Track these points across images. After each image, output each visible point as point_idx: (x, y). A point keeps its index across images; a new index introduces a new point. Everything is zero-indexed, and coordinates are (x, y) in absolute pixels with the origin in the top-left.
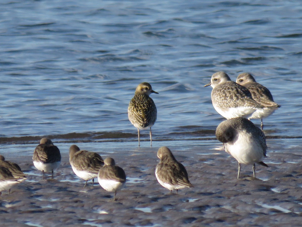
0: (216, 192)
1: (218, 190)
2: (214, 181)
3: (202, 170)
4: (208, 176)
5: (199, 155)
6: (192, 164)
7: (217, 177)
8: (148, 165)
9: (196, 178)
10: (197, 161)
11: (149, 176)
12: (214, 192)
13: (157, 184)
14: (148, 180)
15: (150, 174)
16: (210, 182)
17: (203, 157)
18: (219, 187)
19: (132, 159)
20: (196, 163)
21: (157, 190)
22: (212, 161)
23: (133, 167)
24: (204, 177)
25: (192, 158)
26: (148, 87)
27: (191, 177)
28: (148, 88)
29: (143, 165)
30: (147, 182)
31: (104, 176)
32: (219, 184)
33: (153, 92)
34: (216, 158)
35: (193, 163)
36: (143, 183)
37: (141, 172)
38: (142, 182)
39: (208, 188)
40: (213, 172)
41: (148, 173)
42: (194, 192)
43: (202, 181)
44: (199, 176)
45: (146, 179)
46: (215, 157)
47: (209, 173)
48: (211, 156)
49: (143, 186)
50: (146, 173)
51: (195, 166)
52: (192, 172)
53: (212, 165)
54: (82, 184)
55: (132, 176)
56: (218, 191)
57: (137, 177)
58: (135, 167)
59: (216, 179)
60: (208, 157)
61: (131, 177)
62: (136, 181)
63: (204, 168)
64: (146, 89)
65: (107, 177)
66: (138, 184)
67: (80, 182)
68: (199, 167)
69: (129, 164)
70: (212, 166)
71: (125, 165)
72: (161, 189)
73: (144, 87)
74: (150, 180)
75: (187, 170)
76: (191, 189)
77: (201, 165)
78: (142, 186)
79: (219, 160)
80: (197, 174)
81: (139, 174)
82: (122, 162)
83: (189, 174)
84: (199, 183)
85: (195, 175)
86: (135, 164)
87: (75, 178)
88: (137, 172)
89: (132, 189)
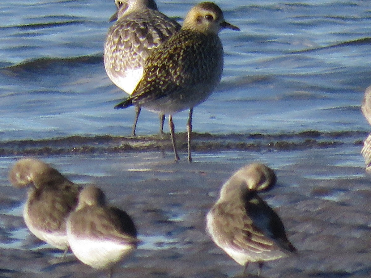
0: (355, 270)
1: (360, 264)
2: (350, 245)
3: (319, 217)
4: (335, 232)
5: (311, 181)
6: (296, 201)
7: (357, 234)
8: (187, 204)
9: (306, 235)
10: (308, 194)
11: (191, 232)
12: (349, 270)
13: (212, 251)
14: (189, 243)
15: (192, 228)
16: (340, 246)
17: (321, 185)
18: (360, 258)
19: (149, 191)
20: (304, 199)
21: (210, 267)
22: (342, 194)
23: (151, 211)
24: (325, 233)
25: (295, 188)
26: (213, 14)
27: (294, 233)
28: (214, 17)
29: (176, 205)
30: (187, 247)
31: (88, 232)
32: (363, 252)
33: (225, 25)
34: (352, 187)
35: (296, 198)
36: (176, 248)
37: (171, 222)
38: (173, 246)
39: (334, 262)
40: (347, 221)
41: (189, 225)
42: (300, 271)
43: (319, 245)
44: (312, 232)
45: (183, 239)
46: (351, 185)
47: (338, 225)
48: (342, 182)
49: (177, 257)
50: (184, 225)
51: (301, 206)
52: (296, 222)
53: (343, 204)
54: (27, 252)
55: (148, 232)
56: (359, 268)
57: (161, 234)
58: (155, 211)
59: (354, 239)
60: (333, 185)
61: (146, 235)
62: (160, 244)
63: (323, 211)
64: (210, 18)
65: (95, 233)
66: (163, 251)
67: (23, 247)
68: (311, 210)
69: (142, 203)
70: (344, 207)
71: (131, 204)
72: (220, 263)
73: (205, 13)
74: (194, 241)
75: (283, 215)
76: (293, 263)
77: (316, 205)
78: (175, 256)
79: (360, 193)
80: (308, 227)
81: (166, 228)
82: (125, 197)
83: (289, 228)
84: (312, 248)
85: (302, 228)
86: (156, 203)
87: (11, 237)
88: (161, 222)
89: (150, 265)
